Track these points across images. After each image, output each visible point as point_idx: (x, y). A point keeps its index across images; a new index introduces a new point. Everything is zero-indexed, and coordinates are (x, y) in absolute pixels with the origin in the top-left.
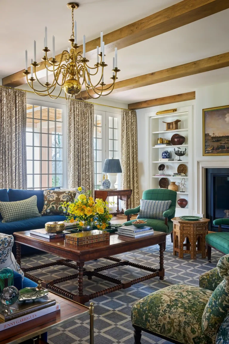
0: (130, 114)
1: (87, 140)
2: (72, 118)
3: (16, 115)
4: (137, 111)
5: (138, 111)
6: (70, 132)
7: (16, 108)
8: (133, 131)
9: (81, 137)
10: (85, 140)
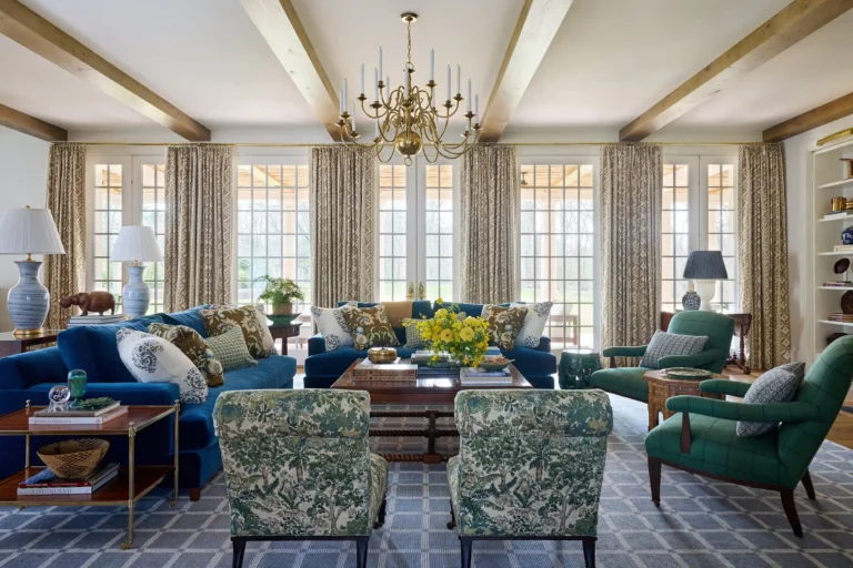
0: (764, 153)
1: (643, 216)
2: (608, 178)
3: (496, 187)
4: (786, 142)
5: (788, 143)
6: (604, 204)
7: (496, 174)
8: (774, 187)
9: (628, 210)
10: (639, 216)
